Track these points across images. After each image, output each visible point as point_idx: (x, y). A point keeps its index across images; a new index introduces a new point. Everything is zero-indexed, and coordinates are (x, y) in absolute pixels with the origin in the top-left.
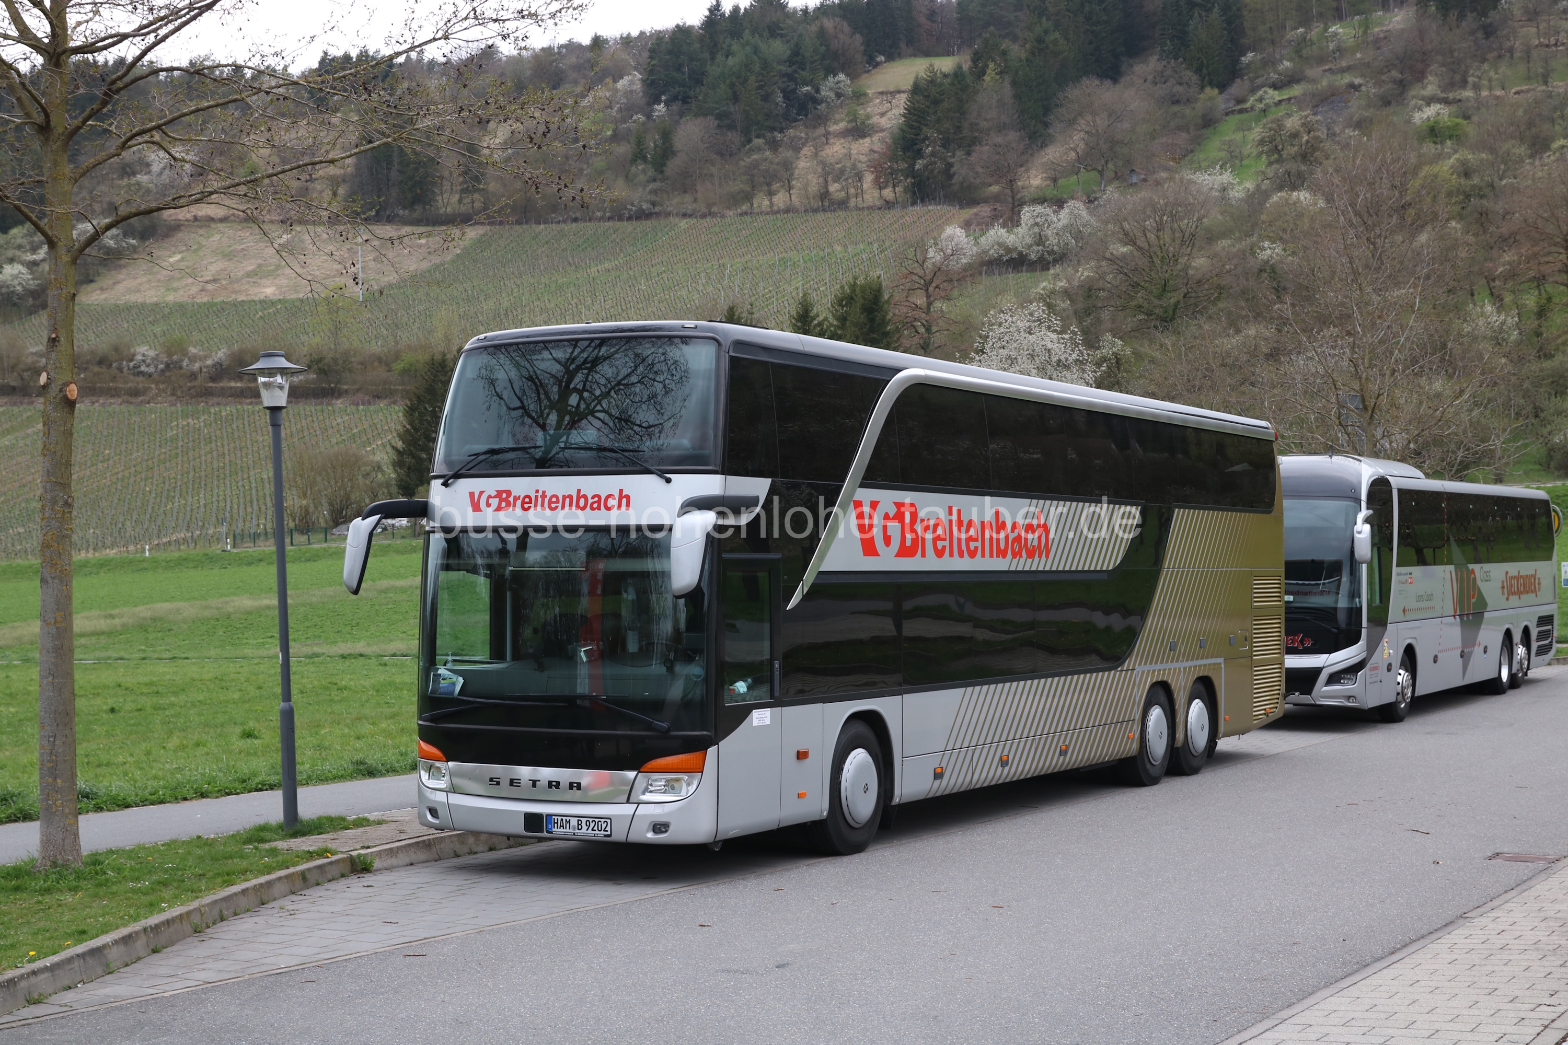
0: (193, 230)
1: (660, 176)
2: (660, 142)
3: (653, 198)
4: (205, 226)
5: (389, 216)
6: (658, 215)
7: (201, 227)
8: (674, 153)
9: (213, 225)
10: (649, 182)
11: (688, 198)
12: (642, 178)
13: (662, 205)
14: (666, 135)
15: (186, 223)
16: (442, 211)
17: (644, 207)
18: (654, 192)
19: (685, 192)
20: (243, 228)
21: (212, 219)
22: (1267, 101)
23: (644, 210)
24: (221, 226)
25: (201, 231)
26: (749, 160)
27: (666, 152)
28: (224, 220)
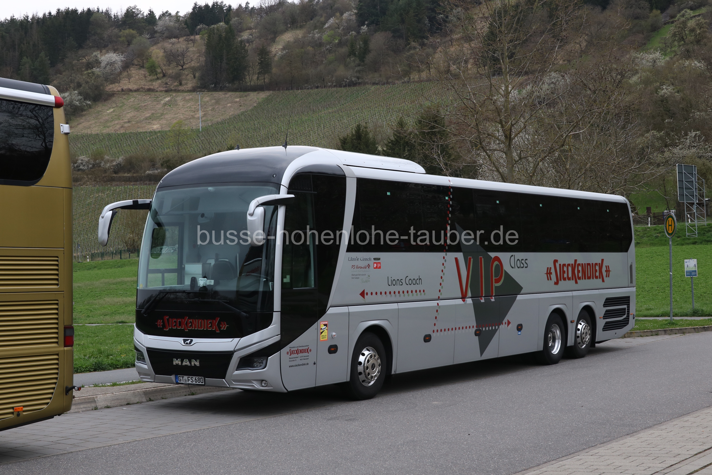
0: (120, 96)
1: (362, 64)
2: (362, 46)
3: (358, 75)
4: (127, 94)
5: (221, 87)
6: (360, 84)
7: (124, 94)
8: (369, 51)
9: (131, 93)
10: (356, 66)
11: (376, 75)
12: (352, 64)
13: (363, 79)
14: (366, 42)
15: (117, 93)
16: (248, 84)
17: (353, 80)
18: (359, 72)
19: (376, 71)
20: (146, 95)
21: (131, 90)
22: (687, 16)
23: (353, 81)
24: (134, 94)
25: (125, 97)
26: (408, 54)
27: (366, 51)
28: (137, 90)
